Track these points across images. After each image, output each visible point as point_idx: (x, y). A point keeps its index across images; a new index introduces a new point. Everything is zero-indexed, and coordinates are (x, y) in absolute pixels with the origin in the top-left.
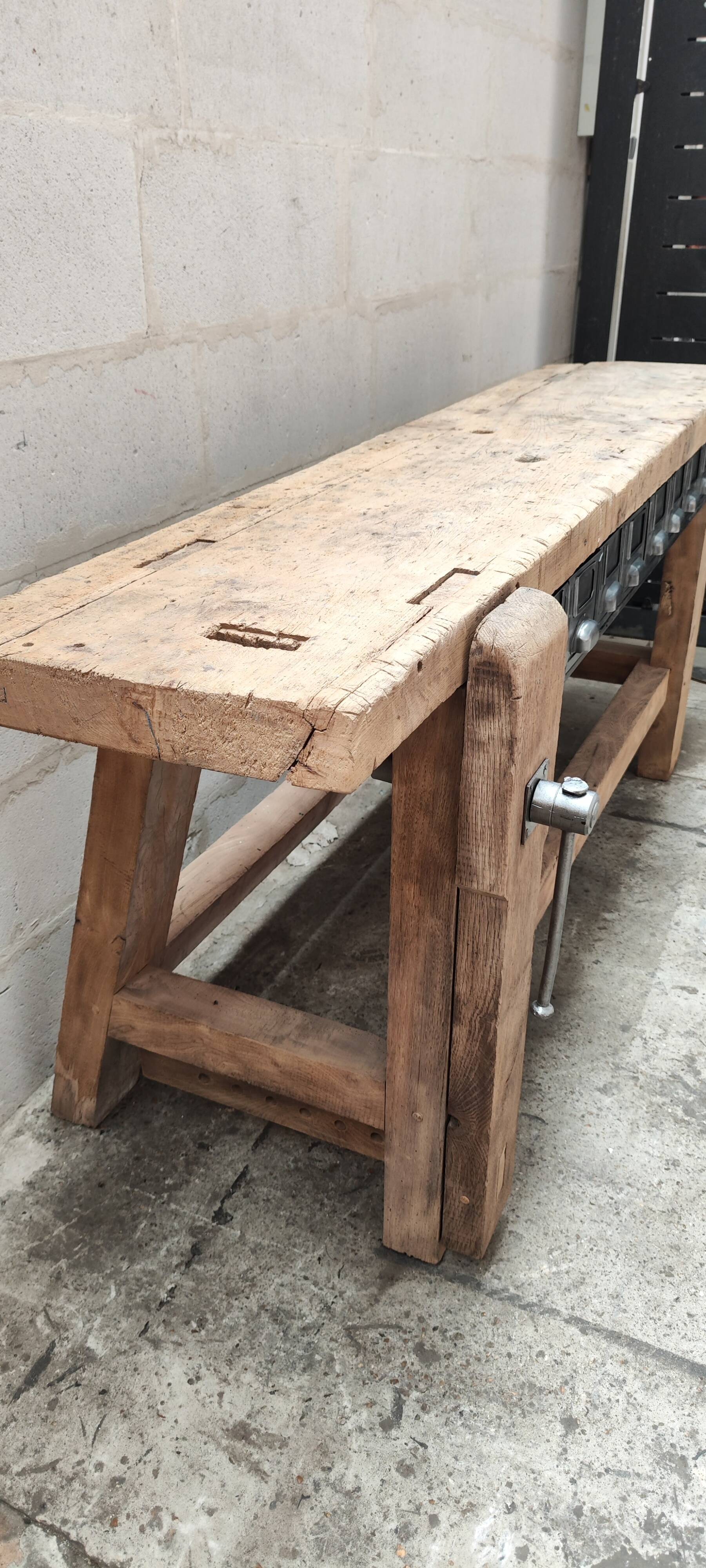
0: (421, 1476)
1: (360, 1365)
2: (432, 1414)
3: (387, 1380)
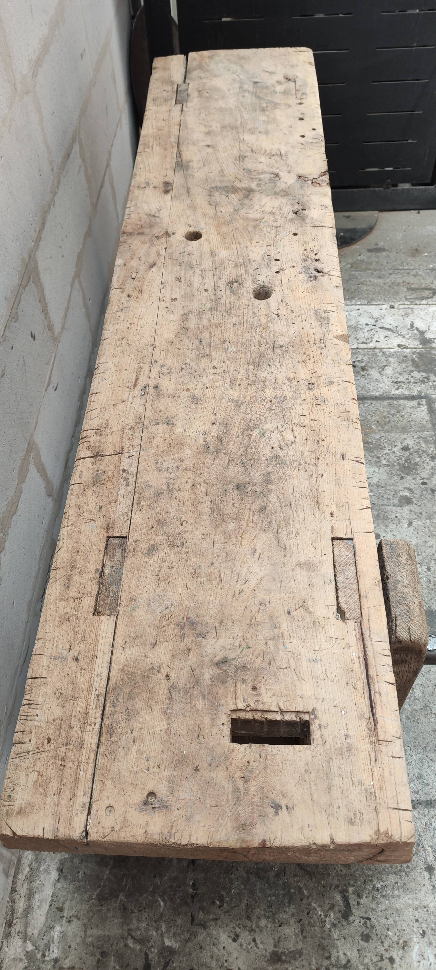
0: (375, 938)
1: (316, 885)
2: (364, 898)
3: (333, 887)
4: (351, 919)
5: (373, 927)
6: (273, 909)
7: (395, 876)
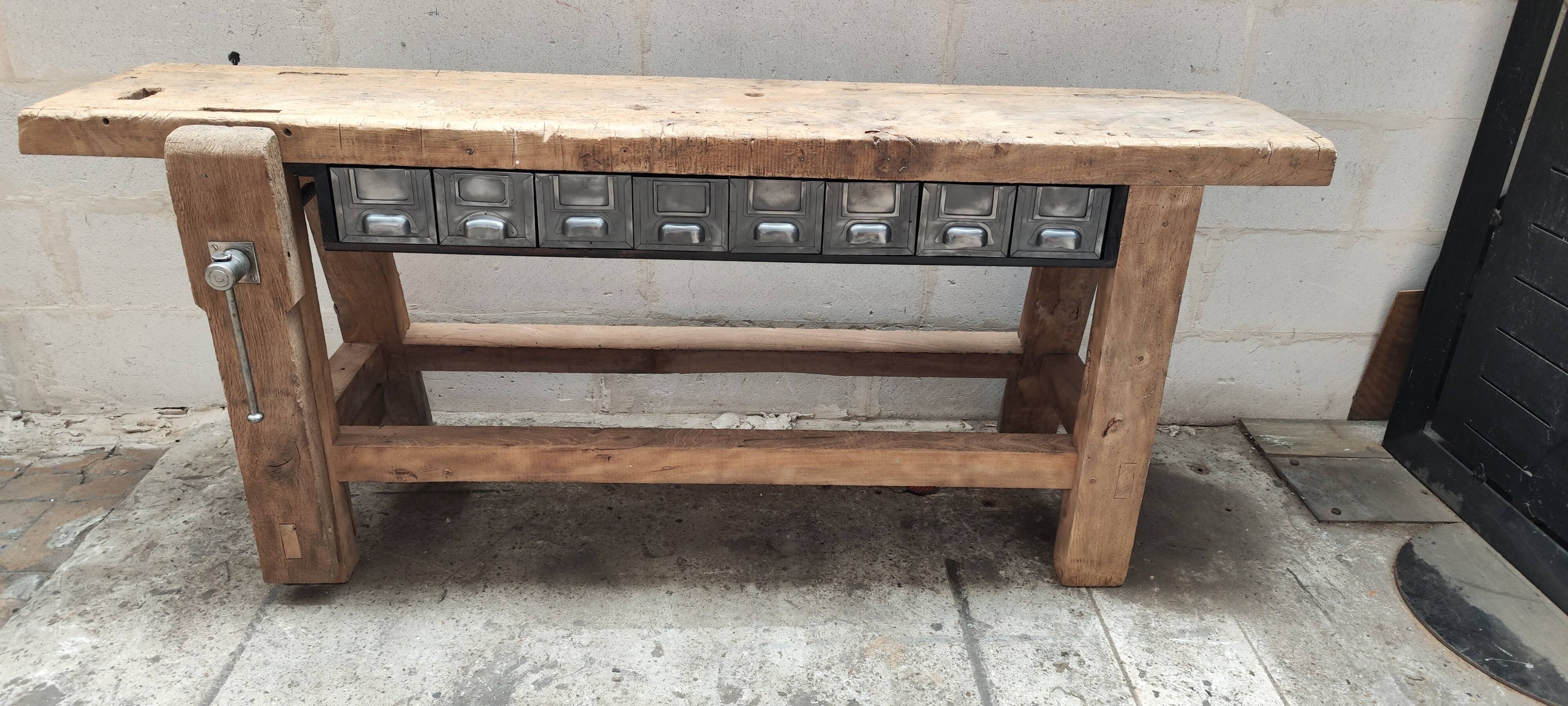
0: (118, 611)
3: (188, 584)
4: (149, 595)
5: (130, 610)
6: (196, 545)
7: (168, 630)
